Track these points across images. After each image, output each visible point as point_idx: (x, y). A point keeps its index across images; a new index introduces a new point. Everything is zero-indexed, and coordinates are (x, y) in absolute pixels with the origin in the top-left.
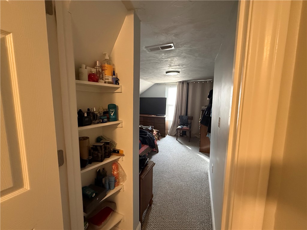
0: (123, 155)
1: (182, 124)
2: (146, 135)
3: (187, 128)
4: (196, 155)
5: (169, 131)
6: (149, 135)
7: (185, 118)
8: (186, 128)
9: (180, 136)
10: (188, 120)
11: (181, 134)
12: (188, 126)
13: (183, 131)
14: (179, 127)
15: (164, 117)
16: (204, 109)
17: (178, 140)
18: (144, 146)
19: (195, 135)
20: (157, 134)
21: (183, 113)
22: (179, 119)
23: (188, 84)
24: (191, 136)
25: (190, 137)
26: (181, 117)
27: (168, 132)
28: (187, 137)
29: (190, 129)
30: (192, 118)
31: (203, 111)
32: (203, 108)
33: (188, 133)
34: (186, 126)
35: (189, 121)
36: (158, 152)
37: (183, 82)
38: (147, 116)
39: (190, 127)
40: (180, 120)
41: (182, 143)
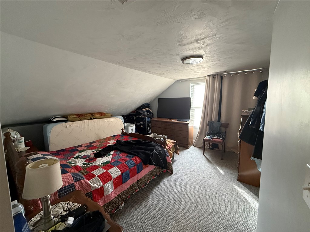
1: (212, 133)
2: (152, 150)
3: (219, 140)
4: (231, 187)
5: (194, 140)
6: (157, 150)
7: (216, 125)
8: (217, 140)
9: (210, 148)
10: (221, 128)
11: (211, 147)
12: (220, 137)
13: (213, 143)
14: (207, 137)
15: (187, 122)
16: (246, 114)
17: (205, 154)
18: (147, 167)
19: (231, 149)
20: (174, 146)
21: (214, 117)
22: (208, 126)
23: (222, 77)
24: (226, 150)
25: (224, 152)
26: (210, 124)
27: (192, 142)
28: (219, 151)
29: (223, 141)
30: (227, 125)
31: (245, 117)
32: (246, 112)
33: (220, 146)
34: (218, 137)
35: (223, 129)
36: (172, 174)
37: (214, 76)
38: (166, 120)
39: (224, 139)
40: (210, 128)
41: (211, 160)
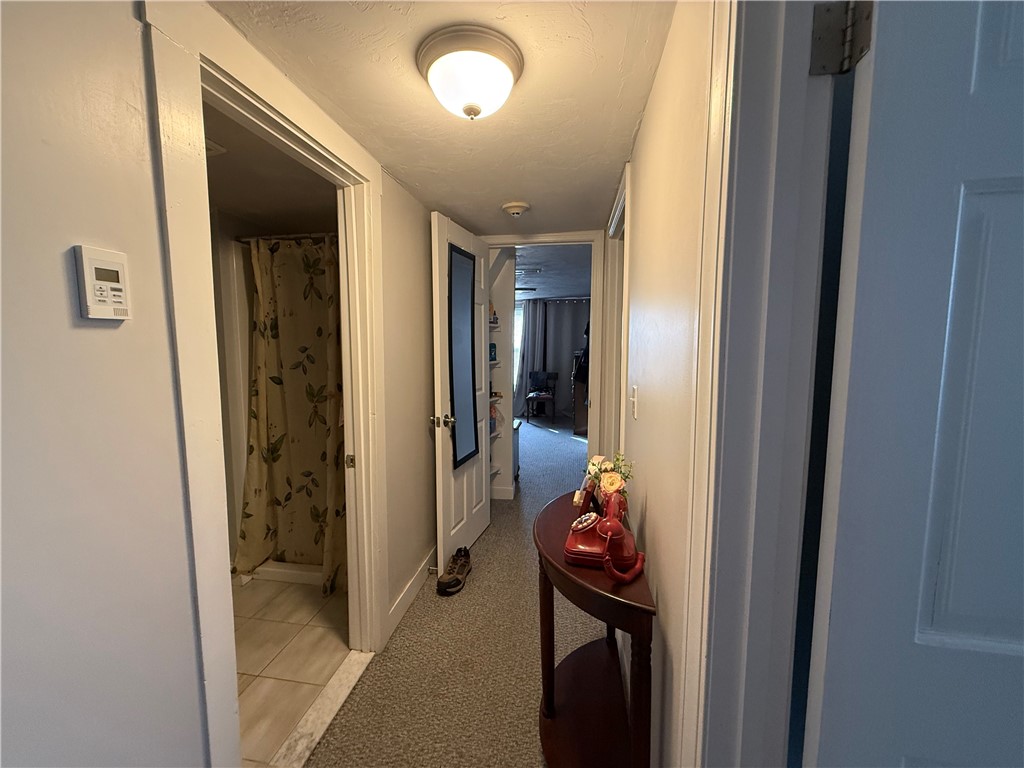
0: (502, 397)
1: (538, 389)
3: (548, 396)
7: (542, 376)
8: (545, 397)
9: (534, 415)
10: (548, 380)
11: (536, 411)
12: (549, 392)
13: (538, 403)
14: (531, 395)
17: (530, 422)
19: (564, 412)
21: (538, 367)
22: (529, 380)
23: (545, 304)
24: (556, 413)
26: (533, 375)
28: (547, 416)
29: (553, 397)
30: (555, 376)
31: (577, 358)
33: (548, 409)
34: (545, 392)
35: (551, 383)
37: (534, 303)
39: (553, 395)
40: (532, 381)
41: (539, 426)
